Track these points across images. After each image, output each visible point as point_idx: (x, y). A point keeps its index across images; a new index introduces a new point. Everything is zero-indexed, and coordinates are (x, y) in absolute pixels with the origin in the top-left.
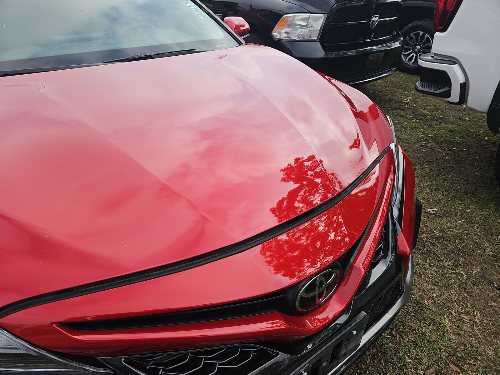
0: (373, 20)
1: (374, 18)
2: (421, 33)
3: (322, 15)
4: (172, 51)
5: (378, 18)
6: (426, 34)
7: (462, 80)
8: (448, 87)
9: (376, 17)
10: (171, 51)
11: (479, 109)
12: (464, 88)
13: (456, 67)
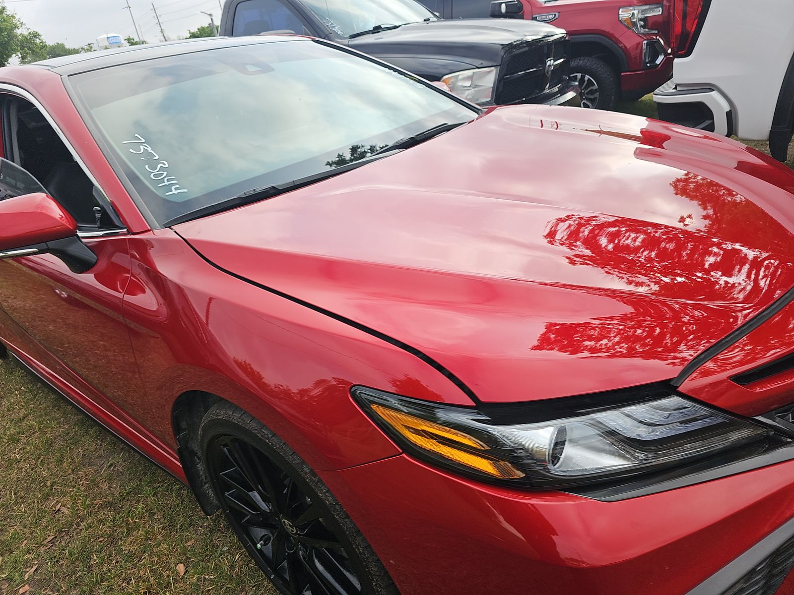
0: (548, 64)
1: (549, 62)
2: (579, 75)
3: (493, 68)
4: (429, 129)
5: (552, 61)
6: (587, 76)
7: (727, 108)
8: (710, 120)
9: (550, 60)
10: (427, 130)
11: (756, 138)
12: (731, 117)
13: (714, 94)
